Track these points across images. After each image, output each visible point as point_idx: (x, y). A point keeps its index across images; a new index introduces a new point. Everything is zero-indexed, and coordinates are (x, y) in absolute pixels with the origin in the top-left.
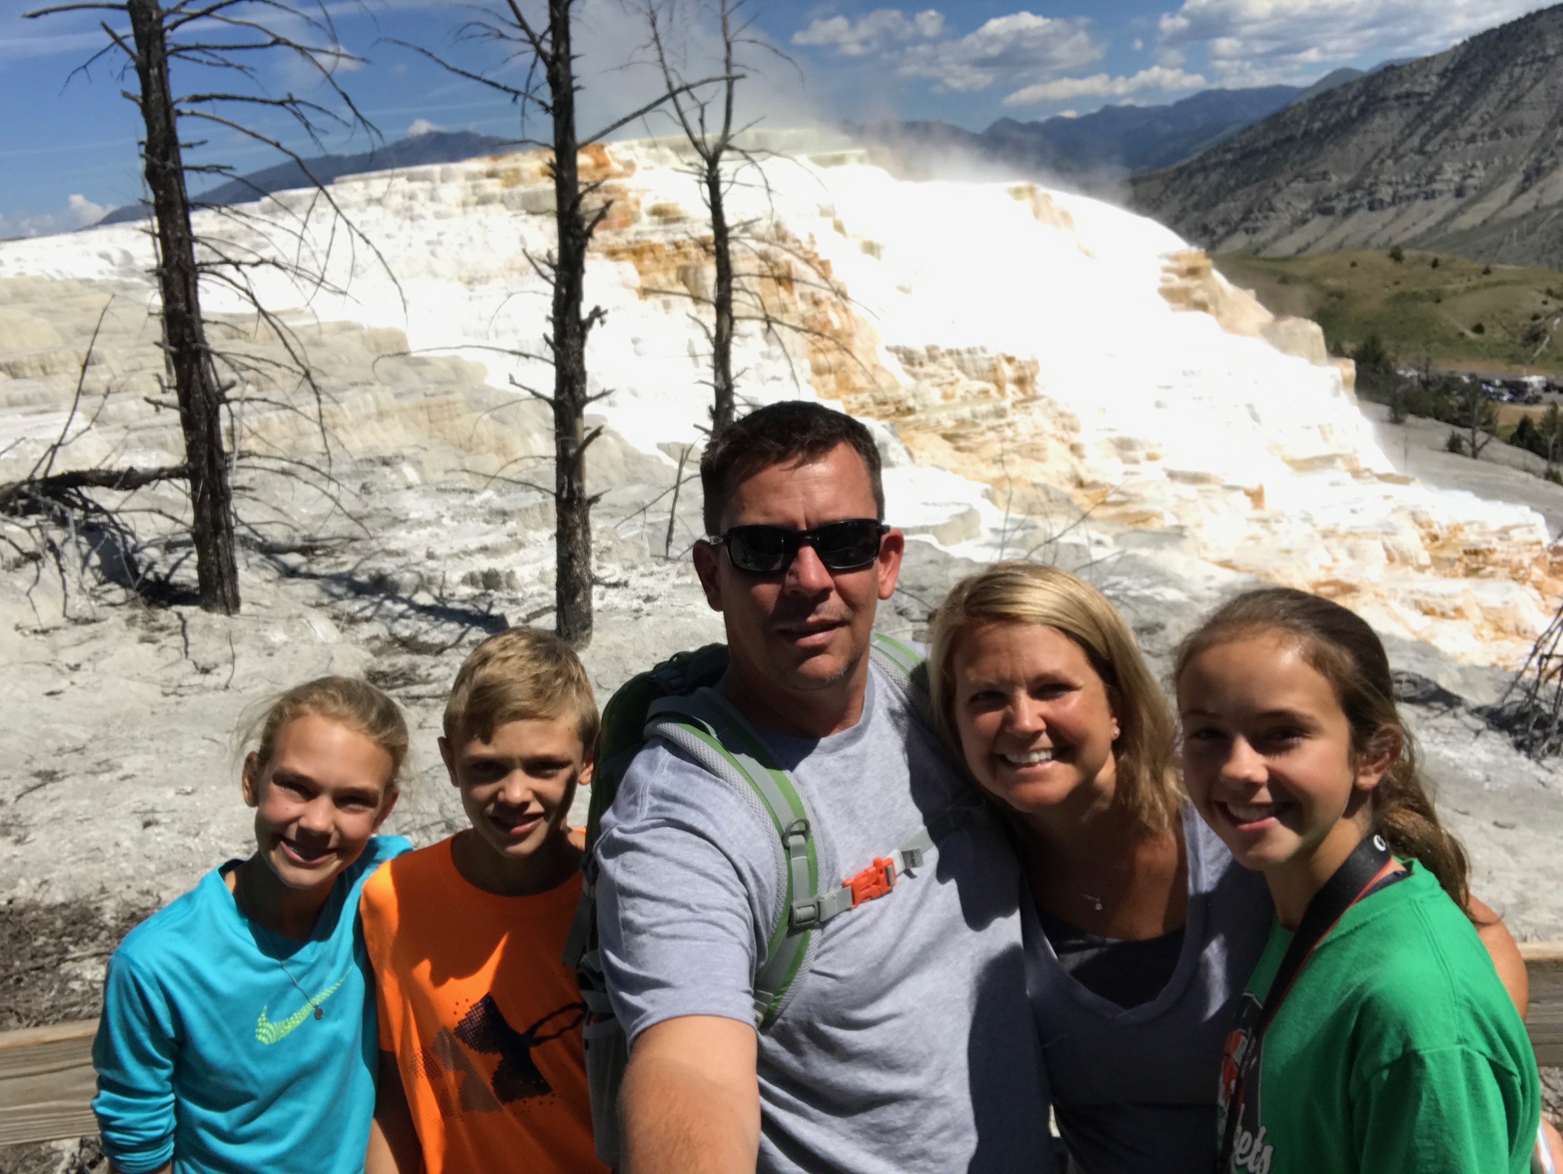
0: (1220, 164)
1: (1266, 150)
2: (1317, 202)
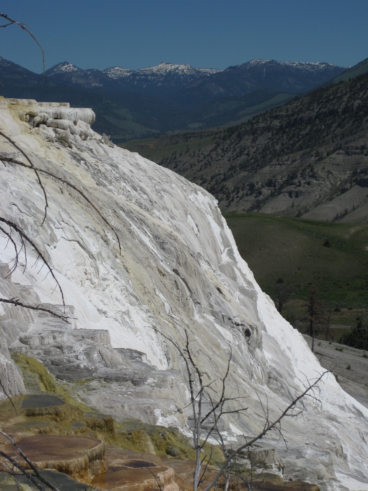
0: (268, 129)
1: (310, 121)
2: (355, 174)
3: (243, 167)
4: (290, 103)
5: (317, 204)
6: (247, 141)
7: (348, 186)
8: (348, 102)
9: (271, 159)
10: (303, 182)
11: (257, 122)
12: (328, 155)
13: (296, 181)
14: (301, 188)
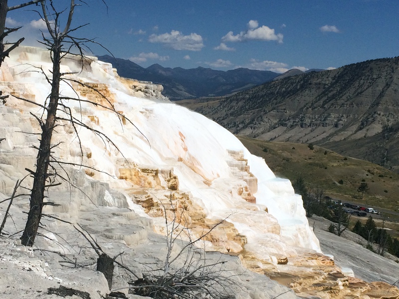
3: (232, 114)
4: (254, 87)
5: (263, 133)
6: (234, 104)
7: (277, 126)
8: (280, 89)
9: (244, 112)
10: (257, 123)
11: (239, 95)
12: (269, 111)
13: (254, 122)
14: (256, 125)
